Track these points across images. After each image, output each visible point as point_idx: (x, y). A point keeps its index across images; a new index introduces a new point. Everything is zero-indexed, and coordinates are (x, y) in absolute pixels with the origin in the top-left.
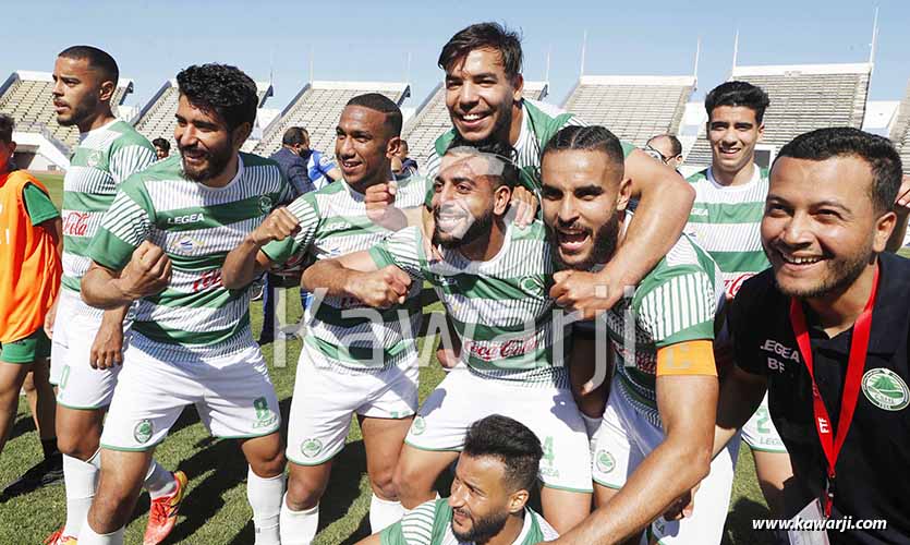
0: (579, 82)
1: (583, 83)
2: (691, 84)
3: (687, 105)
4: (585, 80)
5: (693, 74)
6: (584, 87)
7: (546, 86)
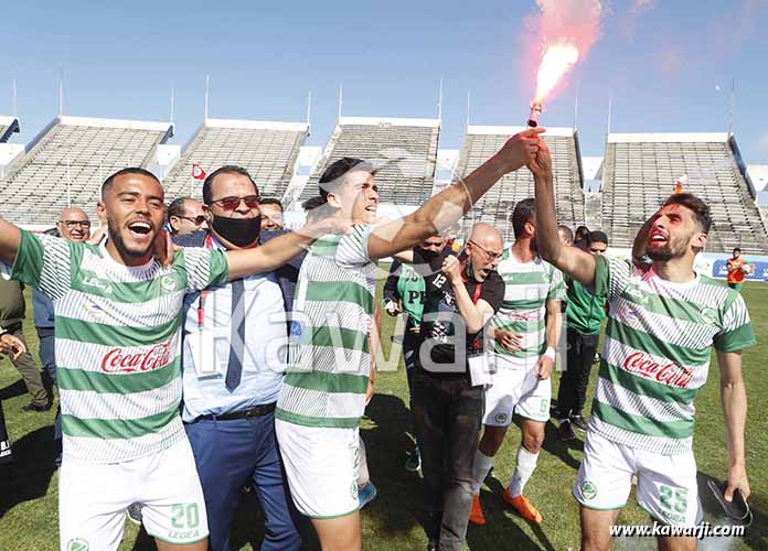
0: (204, 125)
1: (208, 126)
2: (305, 130)
3: (301, 148)
4: (210, 123)
5: (306, 122)
6: (208, 129)
7: (171, 127)
